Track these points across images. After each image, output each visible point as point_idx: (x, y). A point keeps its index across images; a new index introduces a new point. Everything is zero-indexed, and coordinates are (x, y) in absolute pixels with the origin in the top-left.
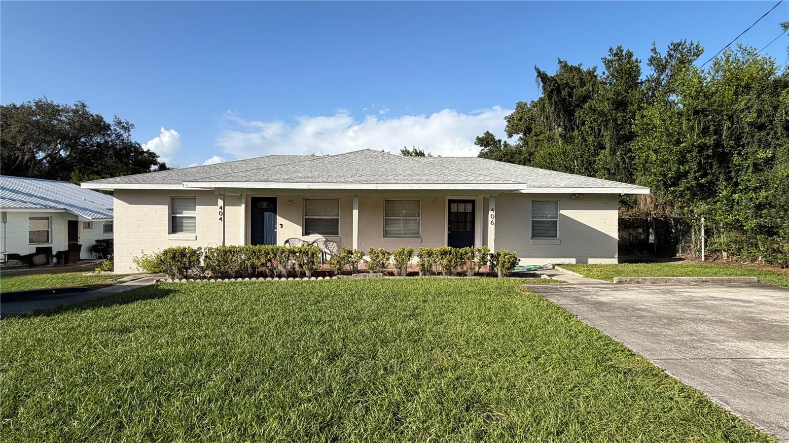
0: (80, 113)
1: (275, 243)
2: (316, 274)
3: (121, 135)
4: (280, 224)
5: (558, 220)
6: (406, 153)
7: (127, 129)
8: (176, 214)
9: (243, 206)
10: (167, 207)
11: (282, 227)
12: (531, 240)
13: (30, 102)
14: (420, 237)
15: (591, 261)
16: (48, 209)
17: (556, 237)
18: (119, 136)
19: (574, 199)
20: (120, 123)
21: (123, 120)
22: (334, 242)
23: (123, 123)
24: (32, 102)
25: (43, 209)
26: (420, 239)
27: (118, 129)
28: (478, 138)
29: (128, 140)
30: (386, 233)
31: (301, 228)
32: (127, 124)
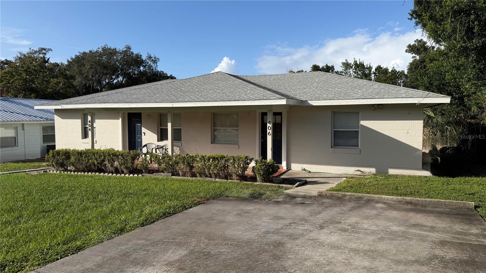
0: (127, 52)
3: (151, 66)
4: (144, 133)
5: (359, 130)
7: (155, 61)
8: (86, 125)
10: (80, 120)
11: (145, 135)
12: (331, 149)
13: (99, 48)
14: (238, 144)
15: (392, 172)
16: (49, 121)
17: (358, 146)
18: (150, 67)
19: (374, 110)
20: (150, 57)
21: (152, 56)
22: (178, 147)
23: (152, 57)
24: (100, 48)
25: (45, 121)
26: (238, 146)
27: (149, 62)
29: (156, 69)
30: (214, 141)
31: (156, 135)
32: (155, 58)
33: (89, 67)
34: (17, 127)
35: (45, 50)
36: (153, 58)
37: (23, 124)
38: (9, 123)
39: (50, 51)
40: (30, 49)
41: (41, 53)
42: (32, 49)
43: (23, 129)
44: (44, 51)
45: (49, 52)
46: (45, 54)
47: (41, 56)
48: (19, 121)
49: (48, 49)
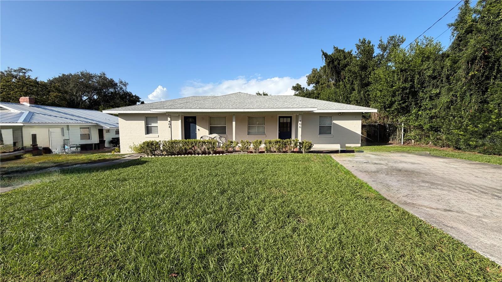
0: (103, 77)
1: (196, 138)
2: (216, 153)
3: (123, 88)
4: (198, 129)
5: (332, 125)
6: (259, 94)
7: (125, 85)
9: (180, 120)
10: (144, 121)
11: (199, 131)
12: (319, 135)
14: (265, 135)
15: (348, 145)
16: (88, 123)
17: (331, 134)
19: (340, 115)
21: (123, 81)
22: (224, 137)
24: (79, 72)
25: (86, 123)
27: (121, 85)
28: (293, 87)
29: (126, 90)
30: (249, 133)
31: (208, 131)
32: (125, 83)
33: (73, 85)
34: (63, 128)
35: (24, 69)
36: (124, 83)
37: (68, 126)
38: (59, 124)
39: (30, 71)
40: (9, 68)
41: (21, 72)
42: (10, 68)
43: (68, 129)
44: (24, 71)
45: (28, 71)
46: (25, 73)
47: (21, 74)
48: (64, 123)
49: (28, 69)
